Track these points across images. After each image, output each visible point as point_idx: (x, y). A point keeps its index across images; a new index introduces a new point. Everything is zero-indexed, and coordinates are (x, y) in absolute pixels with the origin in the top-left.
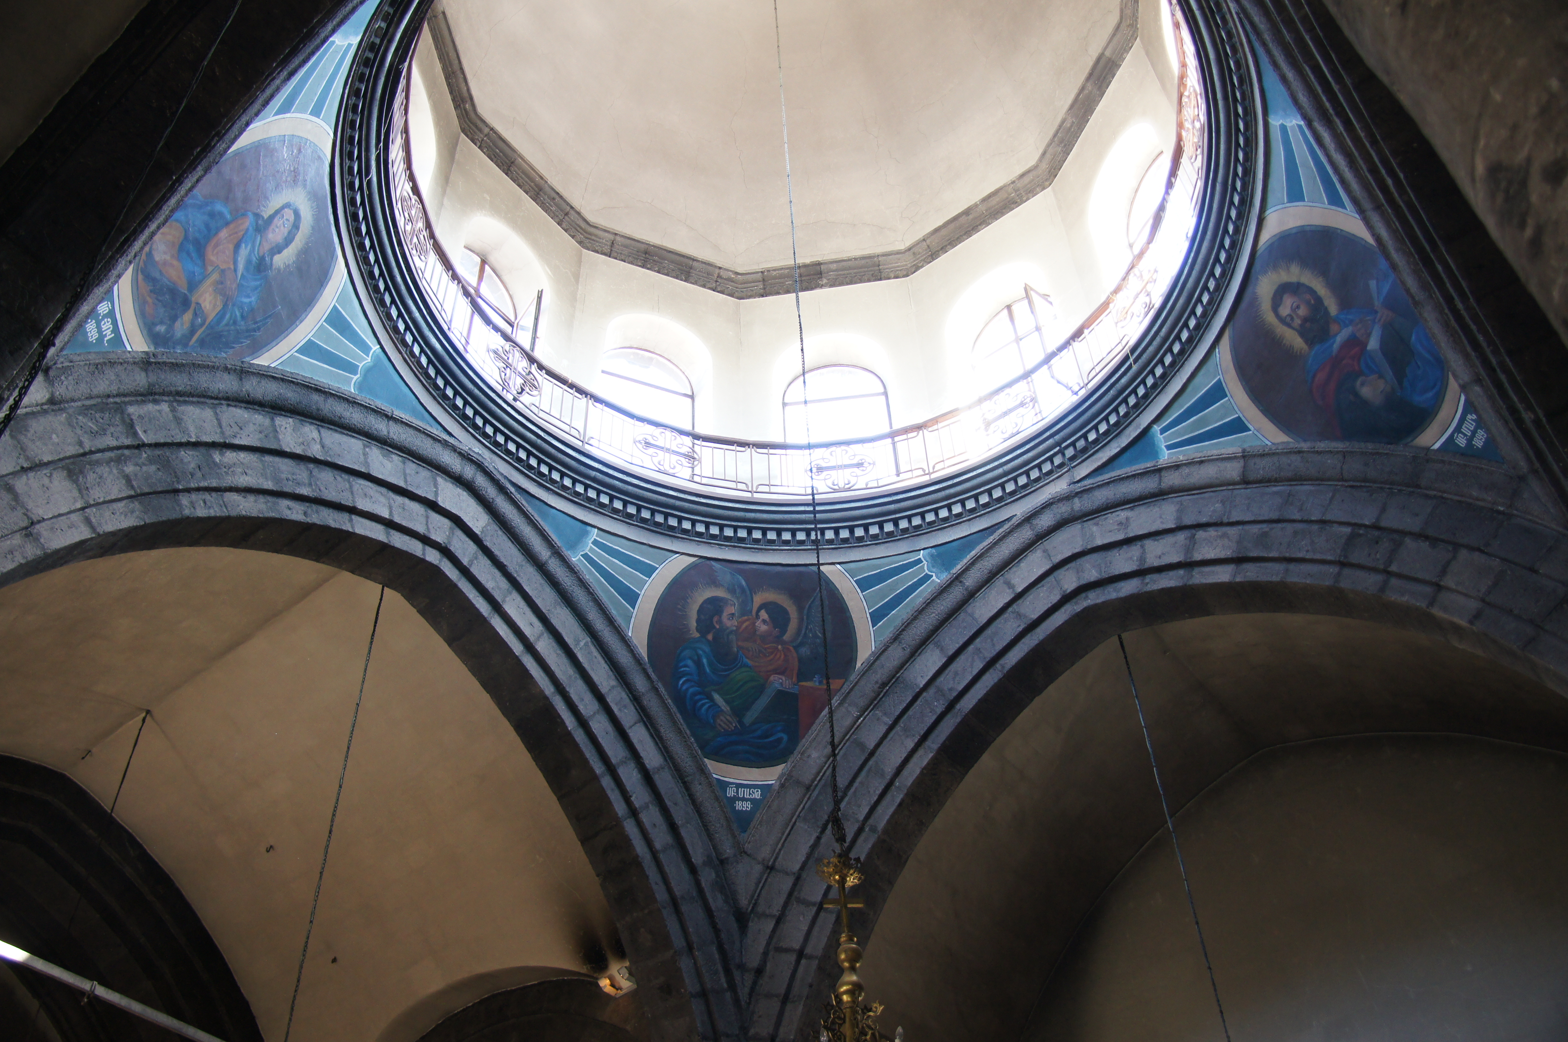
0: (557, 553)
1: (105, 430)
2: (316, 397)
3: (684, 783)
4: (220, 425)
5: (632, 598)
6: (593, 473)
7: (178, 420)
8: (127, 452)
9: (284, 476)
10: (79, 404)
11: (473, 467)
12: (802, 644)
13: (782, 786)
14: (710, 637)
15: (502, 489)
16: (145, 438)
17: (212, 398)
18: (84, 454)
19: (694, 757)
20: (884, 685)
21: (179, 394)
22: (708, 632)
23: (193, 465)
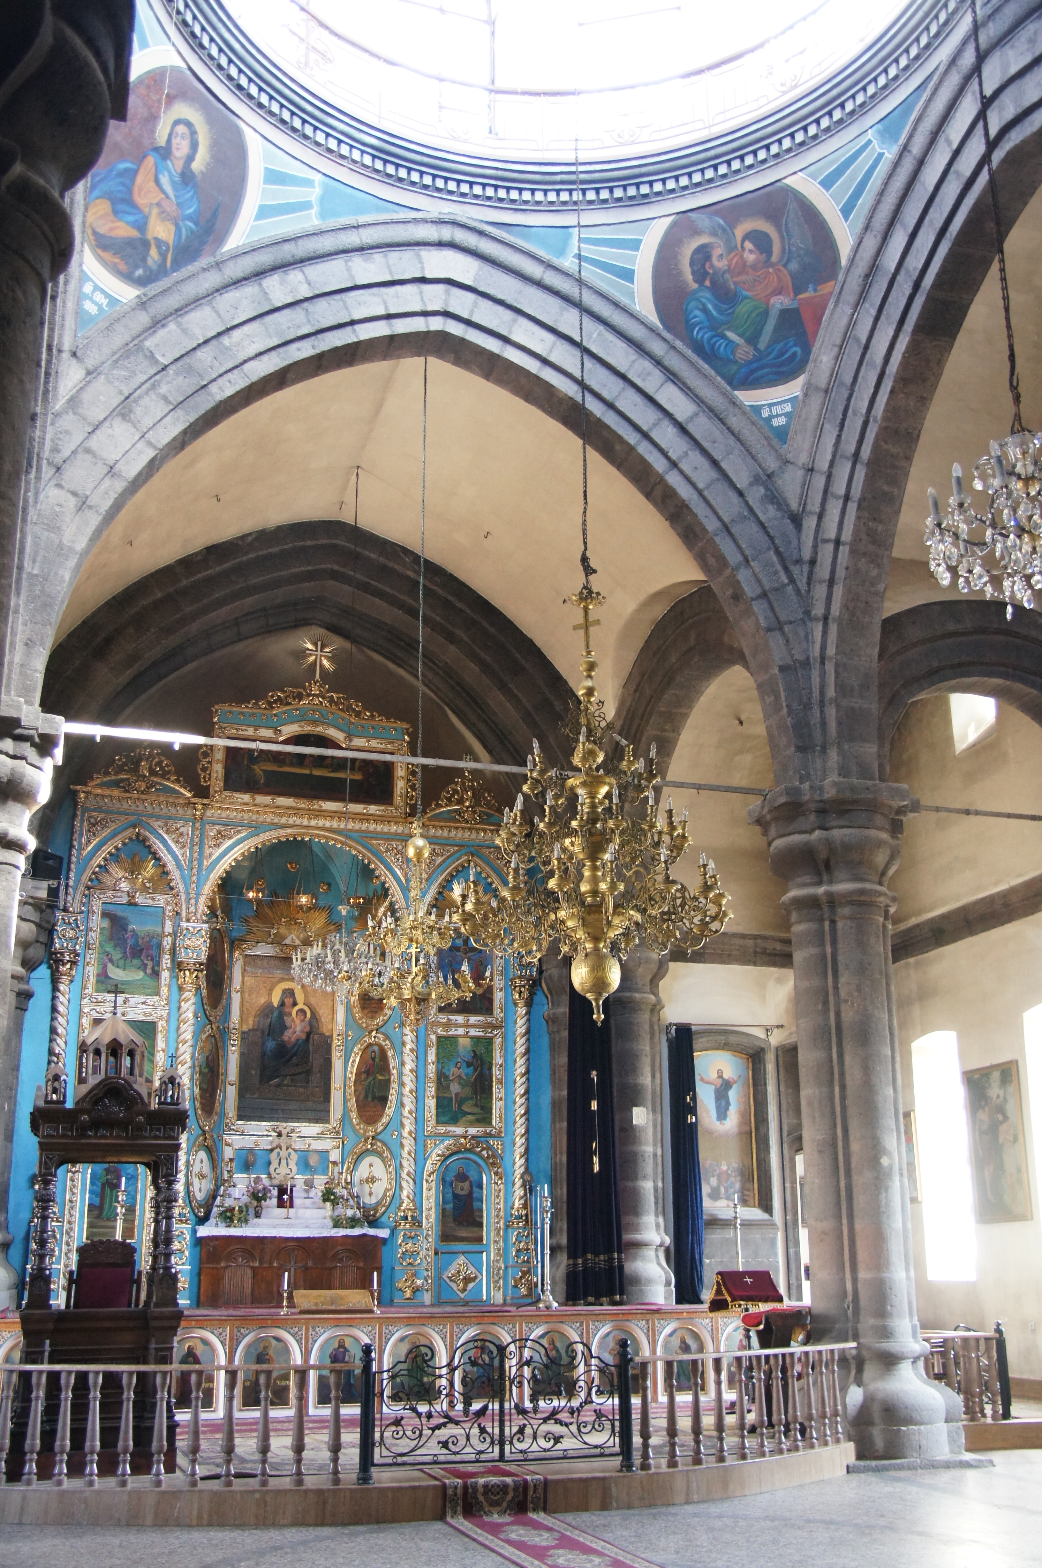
0: (550, 266)
1: (134, 372)
2: (287, 247)
3: (720, 419)
4: (219, 316)
5: (628, 275)
6: (558, 178)
7: (185, 331)
8: (157, 377)
9: (284, 327)
10: (109, 362)
11: (449, 226)
12: (789, 260)
13: (806, 395)
14: (707, 283)
15: (481, 233)
16: (165, 361)
17: (204, 297)
18: (127, 398)
19: (724, 394)
20: (867, 276)
21: (177, 311)
22: (704, 280)
23: (209, 359)
